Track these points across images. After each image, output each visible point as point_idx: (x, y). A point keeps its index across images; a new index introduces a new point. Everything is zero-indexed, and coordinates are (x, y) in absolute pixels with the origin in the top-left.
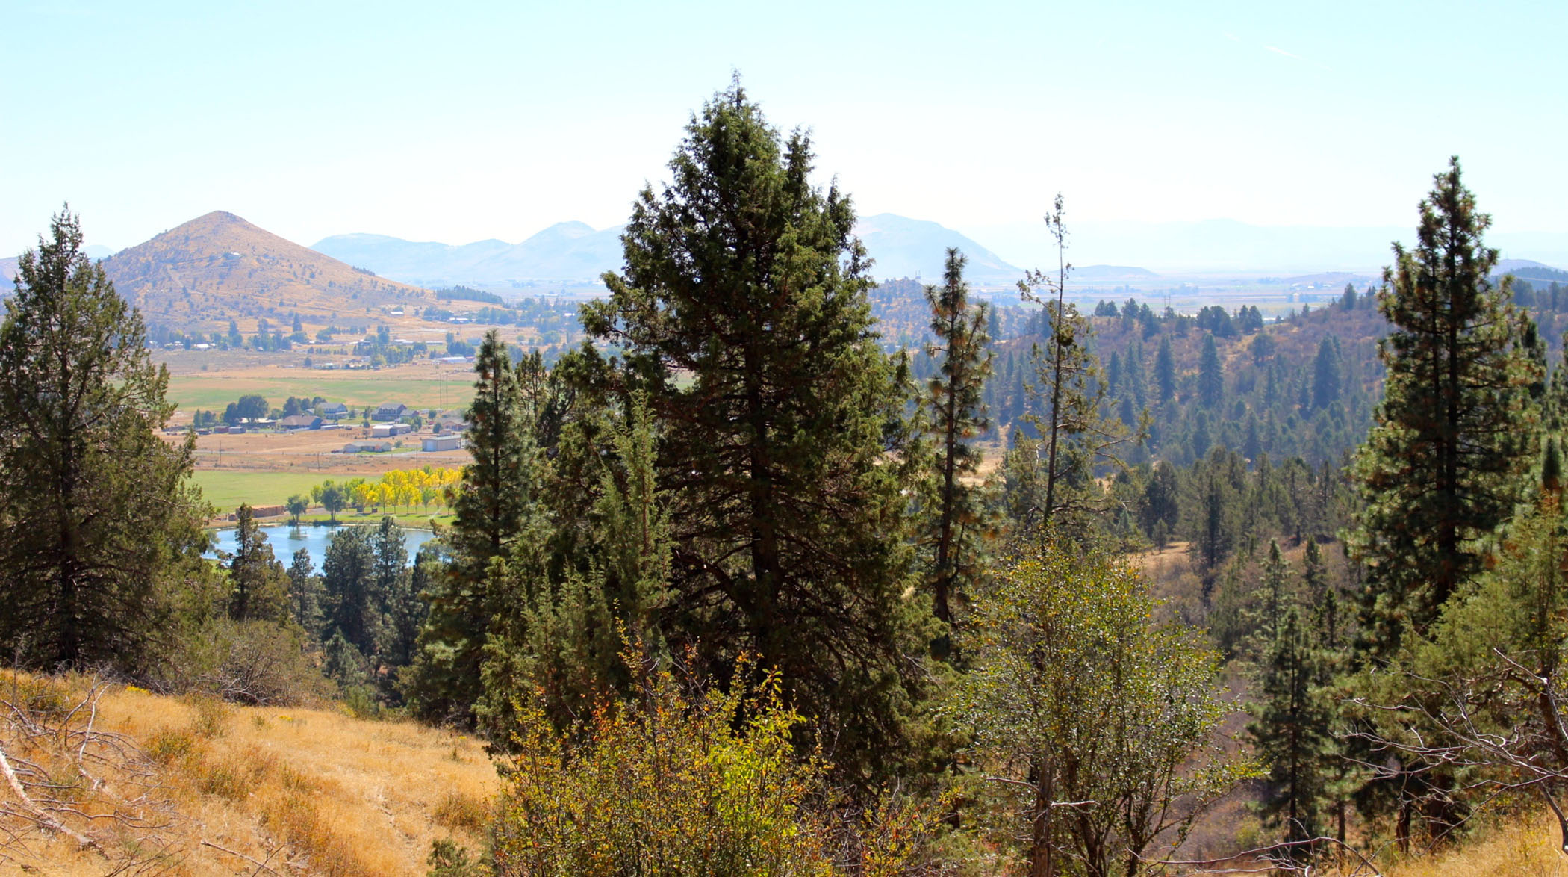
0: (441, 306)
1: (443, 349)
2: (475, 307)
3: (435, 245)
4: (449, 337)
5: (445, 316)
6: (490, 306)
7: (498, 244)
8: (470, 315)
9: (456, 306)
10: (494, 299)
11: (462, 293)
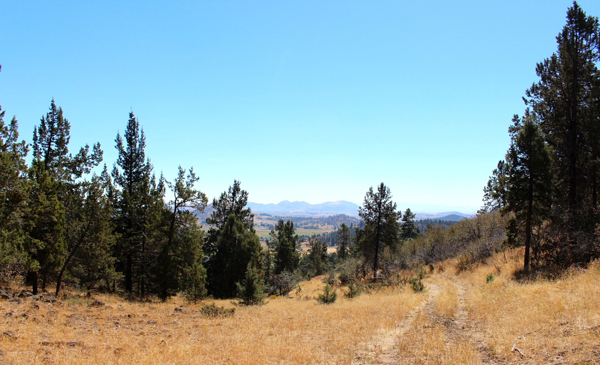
0: (260, 217)
1: (260, 225)
2: (267, 217)
3: (261, 204)
4: (261, 223)
5: (261, 219)
6: (269, 217)
7: (272, 204)
8: (265, 219)
9: (263, 217)
10: (270, 216)
11: (265, 214)
